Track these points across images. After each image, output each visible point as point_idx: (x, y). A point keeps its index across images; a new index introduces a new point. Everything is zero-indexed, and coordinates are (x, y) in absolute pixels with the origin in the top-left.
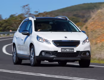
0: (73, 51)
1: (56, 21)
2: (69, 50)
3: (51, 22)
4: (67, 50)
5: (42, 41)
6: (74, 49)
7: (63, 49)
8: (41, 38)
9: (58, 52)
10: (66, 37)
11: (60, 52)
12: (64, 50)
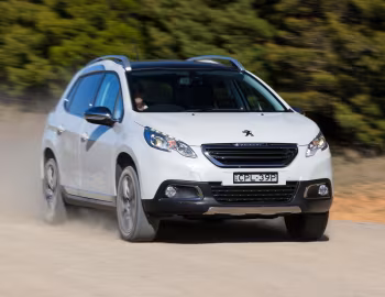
0: (274, 180)
1: (201, 73)
2: (260, 177)
3: (184, 76)
4: (254, 177)
5: (165, 147)
6: (277, 173)
7: (241, 174)
8: (160, 135)
9: (224, 184)
10: (248, 133)
11: (231, 184)
12: (242, 178)
